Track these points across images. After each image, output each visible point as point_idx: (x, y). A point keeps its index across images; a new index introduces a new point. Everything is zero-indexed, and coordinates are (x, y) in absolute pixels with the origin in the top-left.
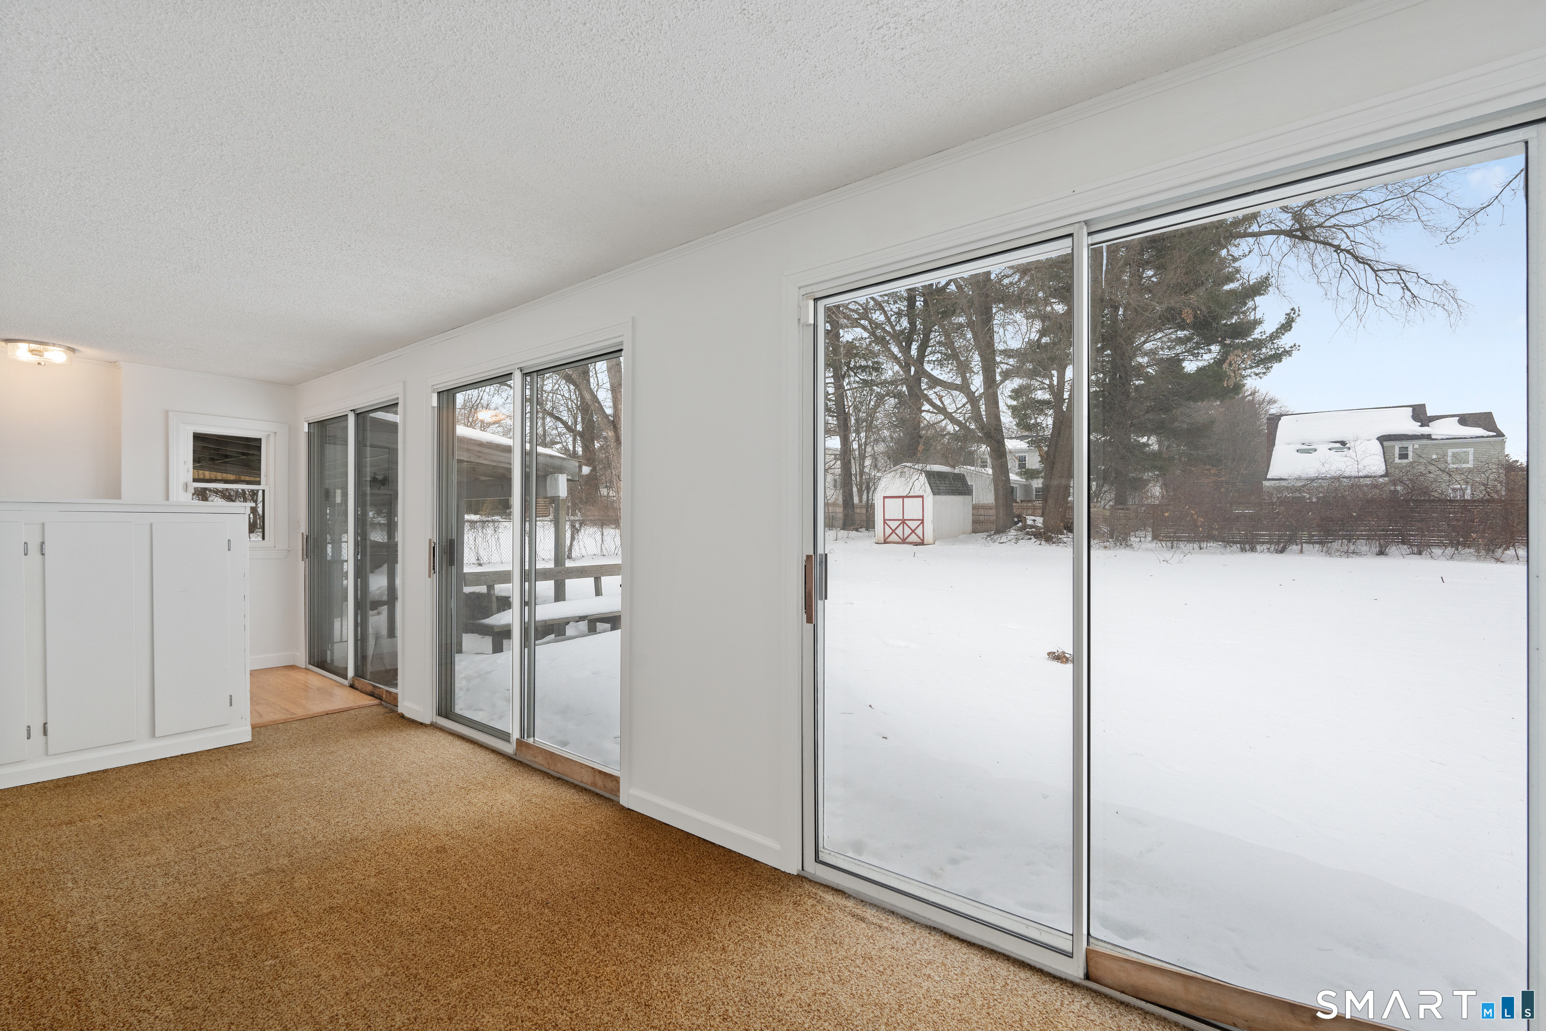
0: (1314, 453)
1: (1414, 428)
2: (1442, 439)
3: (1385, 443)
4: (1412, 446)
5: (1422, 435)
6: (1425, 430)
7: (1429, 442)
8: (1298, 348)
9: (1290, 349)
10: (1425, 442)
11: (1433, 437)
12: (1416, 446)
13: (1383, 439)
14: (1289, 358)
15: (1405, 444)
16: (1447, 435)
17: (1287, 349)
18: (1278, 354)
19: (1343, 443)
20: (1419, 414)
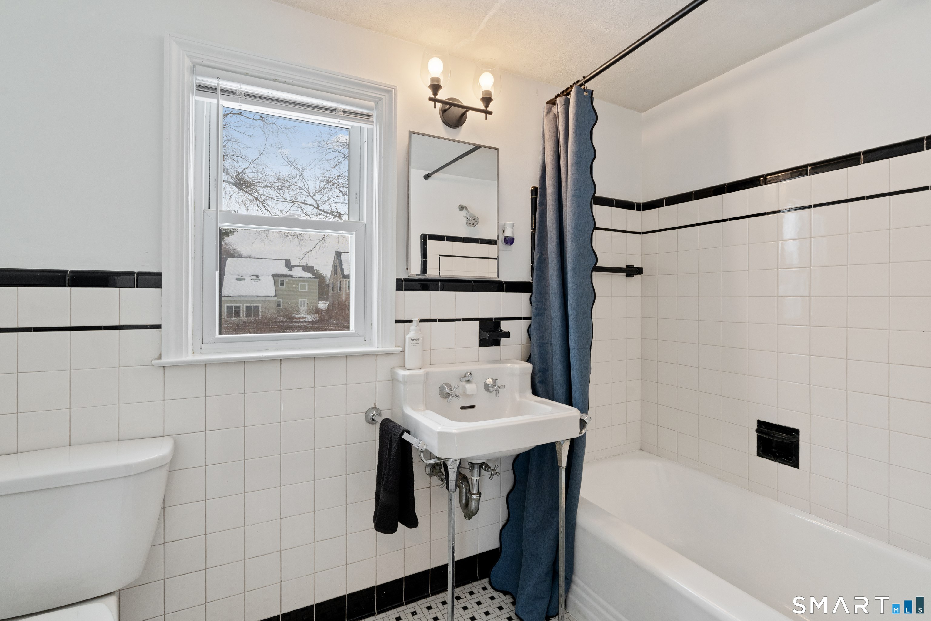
0: (244, 282)
1: (285, 271)
2: (297, 278)
3: (275, 278)
4: (286, 280)
5: (289, 275)
6: (290, 273)
7: (292, 279)
8: (237, 231)
9: (233, 231)
10: (290, 278)
11: (293, 276)
12: (287, 280)
13: (274, 276)
14: (233, 235)
15: (282, 279)
16: (298, 276)
17: (232, 230)
18: (227, 232)
19: (257, 276)
20: (289, 265)
